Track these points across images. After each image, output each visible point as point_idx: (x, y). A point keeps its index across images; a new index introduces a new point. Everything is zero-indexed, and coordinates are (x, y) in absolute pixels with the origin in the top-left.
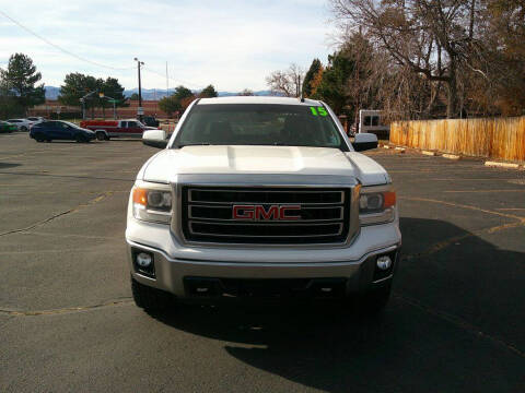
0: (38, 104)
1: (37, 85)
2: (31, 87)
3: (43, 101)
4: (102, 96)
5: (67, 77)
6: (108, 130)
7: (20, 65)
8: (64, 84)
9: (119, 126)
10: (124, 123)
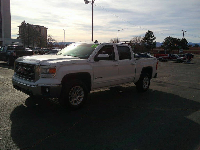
0: (153, 48)
1: (154, 42)
2: (152, 42)
3: (155, 47)
4: (176, 45)
5: (166, 38)
6: (164, 58)
7: (150, 35)
8: (165, 41)
9: (168, 56)
10: (170, 55)
